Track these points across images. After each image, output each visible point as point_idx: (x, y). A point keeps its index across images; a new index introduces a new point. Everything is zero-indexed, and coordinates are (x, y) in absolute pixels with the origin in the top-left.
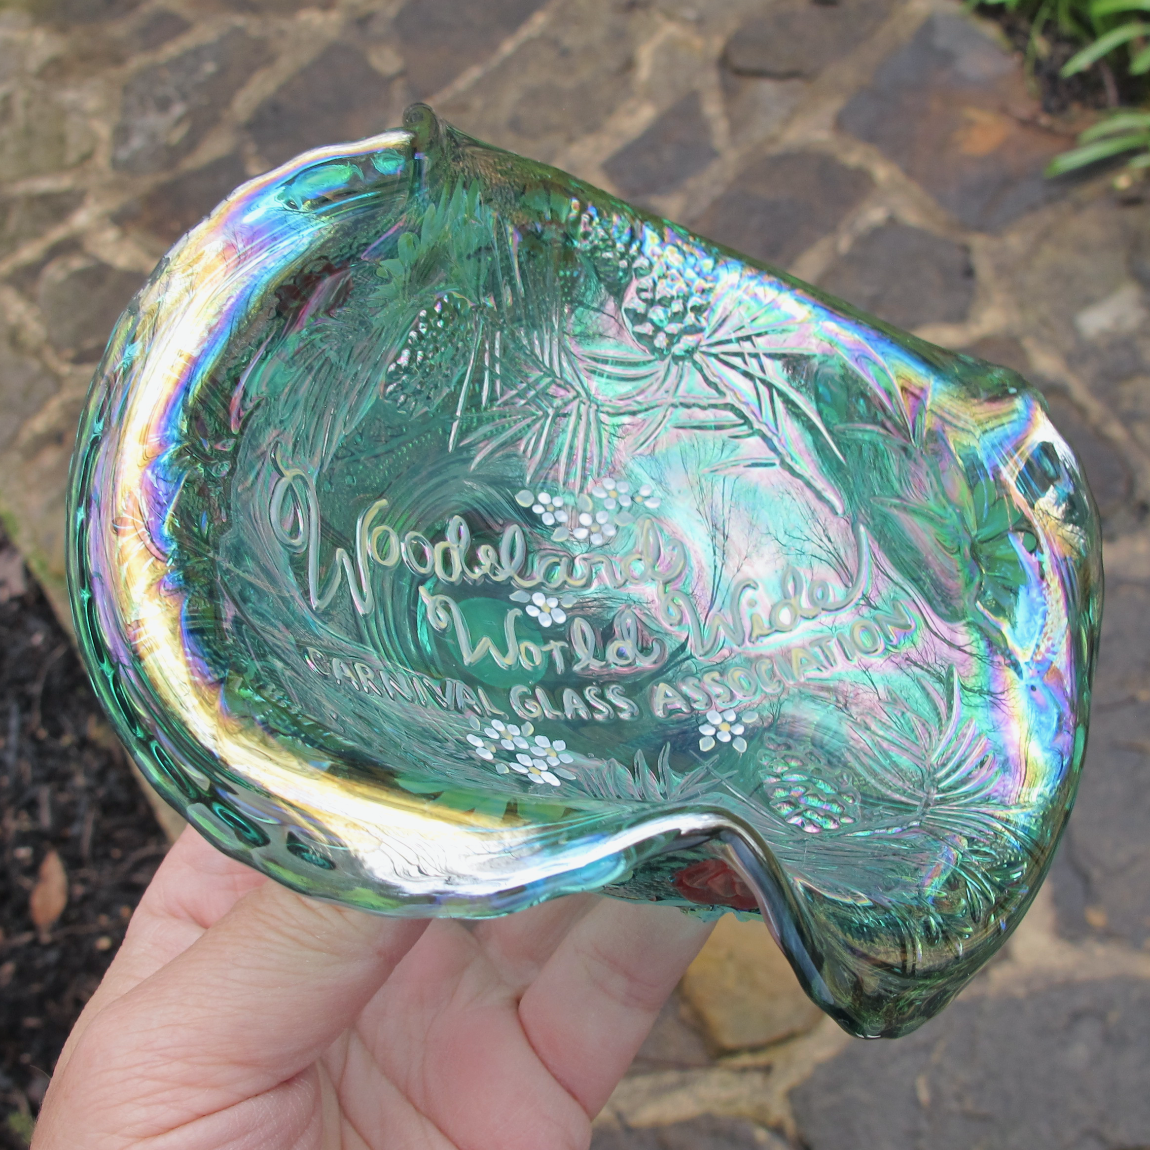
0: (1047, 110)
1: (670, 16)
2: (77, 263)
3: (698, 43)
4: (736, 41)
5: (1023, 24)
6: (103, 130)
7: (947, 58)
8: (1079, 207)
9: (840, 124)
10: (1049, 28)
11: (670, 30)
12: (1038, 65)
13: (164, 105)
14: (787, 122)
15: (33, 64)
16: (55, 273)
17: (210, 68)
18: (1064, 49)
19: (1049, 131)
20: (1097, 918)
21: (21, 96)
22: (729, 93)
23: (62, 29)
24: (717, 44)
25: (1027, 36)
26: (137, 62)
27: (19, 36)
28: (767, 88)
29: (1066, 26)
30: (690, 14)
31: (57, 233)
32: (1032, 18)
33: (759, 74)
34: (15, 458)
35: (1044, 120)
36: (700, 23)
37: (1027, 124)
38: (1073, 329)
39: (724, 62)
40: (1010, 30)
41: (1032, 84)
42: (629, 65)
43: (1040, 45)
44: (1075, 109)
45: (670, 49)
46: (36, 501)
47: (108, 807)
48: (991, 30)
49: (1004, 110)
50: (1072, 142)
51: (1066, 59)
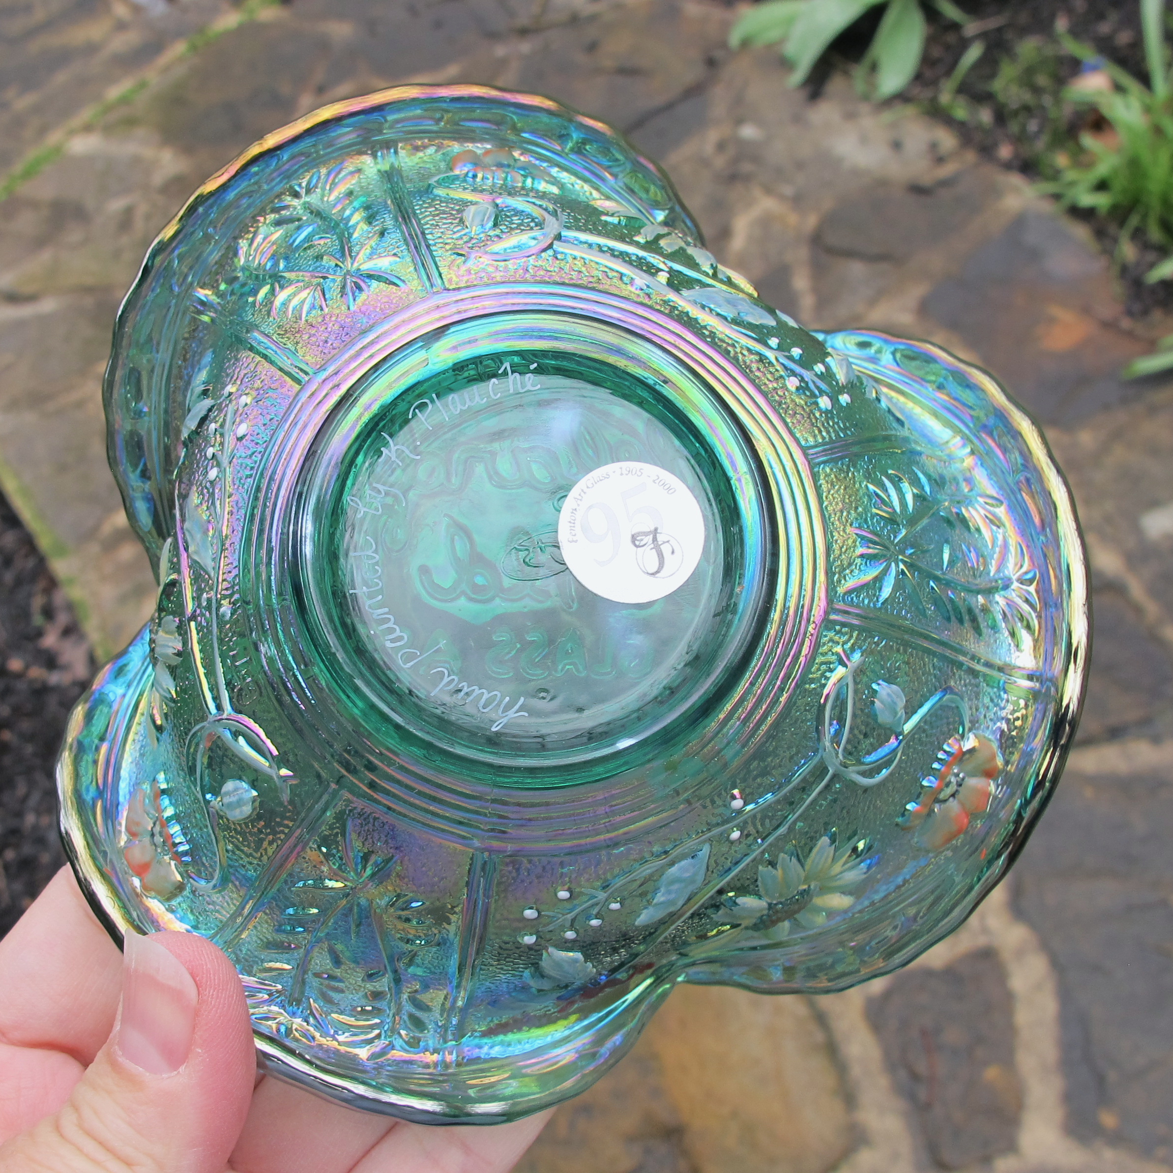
0: (1130, 313)
1: (769, 190)
3: (793, 219)
4: (829, 221)
5: (1112, 229)
7: (1034, 255)
8: (1153, 410)
9: (924, 309)
10: (1138, 235)
11: (766, 204)
12: (1124, 270)
14: (872, 302)
15: (158, 178)
18: (1151, 256)
19: (1130, 334)
20: (1108, 1120)
21: (142, 209)
22: (818, 270)
23: (187, 150)
24: (811, 221)
25: (1115, 240)
27: (148, 152)
28: (856, 269)
29: (1155, 234)
30: (788, 190)
32: (1122, 223)
33: (850, 254)
34: (94, 548)
35: (1126, 323)
36: (797, 201)
37: (1109, 325)
38: (1137, 530)
39: (817, 240)
40: (1100, 233)
41: (1117, 288)
42: (724, 234)
43: (1128, 250)
44: (1157, 315)
45: (765, 223)
46: (108, 592)
48: (1081, 232)
49: (1086, 310)
50: (1152, 347)
51: (1152, 266)
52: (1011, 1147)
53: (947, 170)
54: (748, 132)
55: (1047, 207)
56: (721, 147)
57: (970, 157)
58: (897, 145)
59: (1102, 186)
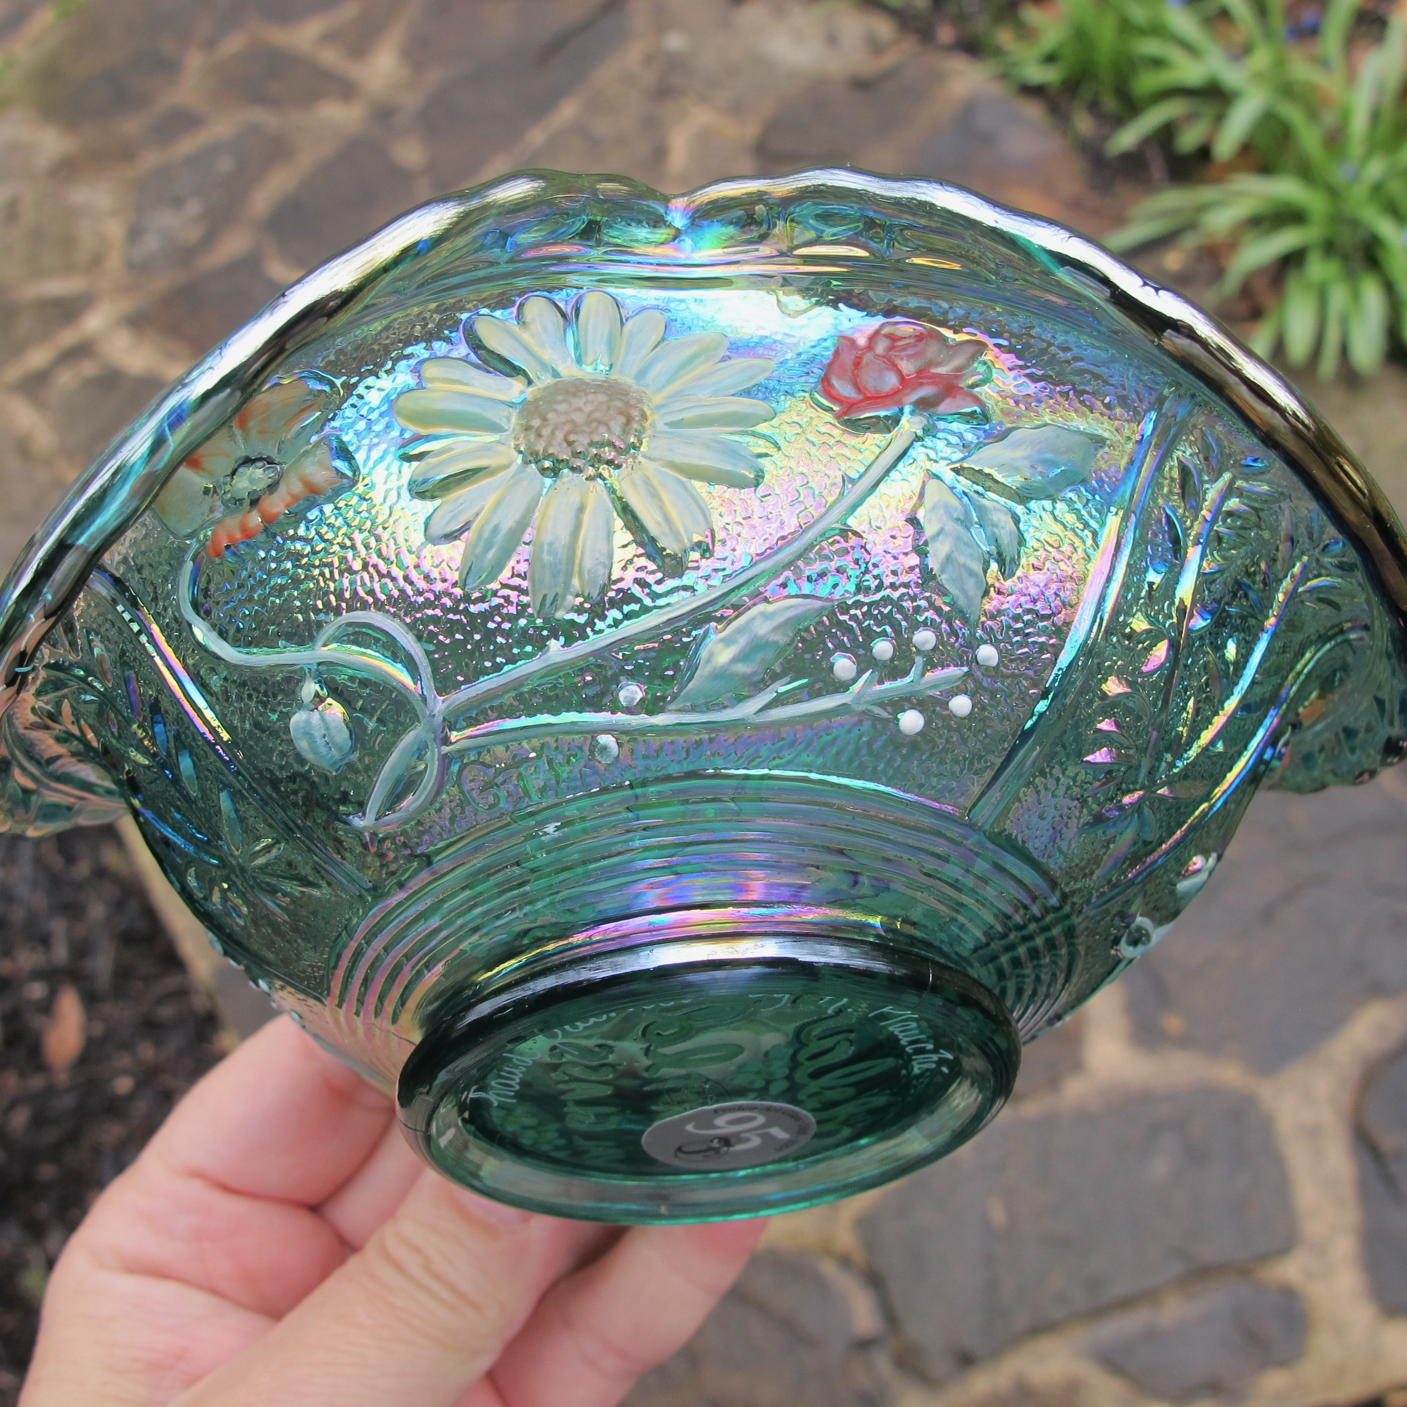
0: (1094, 188)
1: (703, 100)
2: (89, 368)
3: (731, 129)
4: (773, 127)
5: (1065, 102)
6: (115, 229)
7: (987, 139)
10: (1094, 107)
11: (702, 117)
12: (1083, 145)
13: (178, 203)
15: (42, 162)
16: (66, 379)
17: (225, 164)
18: (1107, 127)
20: (1173, 1023)
21: (29, 199)
23: (70, 125)
24: (751, 130)
25: (1069, 114)
26: (150, 159)
29: (1110, 103)
30: (724, 99)
31: (67, 338)
32: (1075, 96)
36: (736, 110)
39: (761, 149)
40: (1054, 109)
41: (1078, 165)
42: (660, 153)
43: (1084, 124)
44: (1121, 188)
45: (704, 138)
47: (128, 939)
48: (1033, 111)
50: (1119, 221)
51: (1110, 136)
52: (1076, 1065)
53: (889, 60)
54: (675, 42)
55: (995, 90)
56: (648, 60)
57: (909, 45)
58: (832, 40)
59: (1050, 59)
